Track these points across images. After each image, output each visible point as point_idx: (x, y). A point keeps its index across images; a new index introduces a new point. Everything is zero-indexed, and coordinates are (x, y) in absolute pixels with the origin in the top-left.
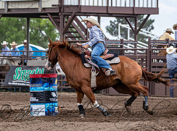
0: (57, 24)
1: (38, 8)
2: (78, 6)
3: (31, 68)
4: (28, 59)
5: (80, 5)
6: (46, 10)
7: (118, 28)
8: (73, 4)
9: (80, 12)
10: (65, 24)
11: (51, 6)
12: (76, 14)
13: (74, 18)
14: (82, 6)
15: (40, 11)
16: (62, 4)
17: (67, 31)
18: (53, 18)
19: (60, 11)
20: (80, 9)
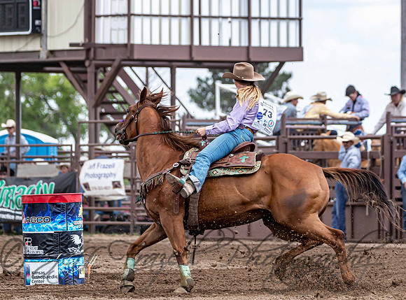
0: (82, 85)
1: (39, 51)
2: (125, 45)
3: (26, 181)
4: (19, 163)
5: (132, 42)
6: (57, 54)
7: (214, 93)
8: (115, 41)
9: (131, 58)
10: (99, 85)
11: (68, 45)
12: (123, 62)
13: (118, 71)
14: (135, 46)
15: (43, 57)
16: (92, 41)
17: (104, 100)
18: (73, 72)
19: (88, 58)
20: (132, 52)
